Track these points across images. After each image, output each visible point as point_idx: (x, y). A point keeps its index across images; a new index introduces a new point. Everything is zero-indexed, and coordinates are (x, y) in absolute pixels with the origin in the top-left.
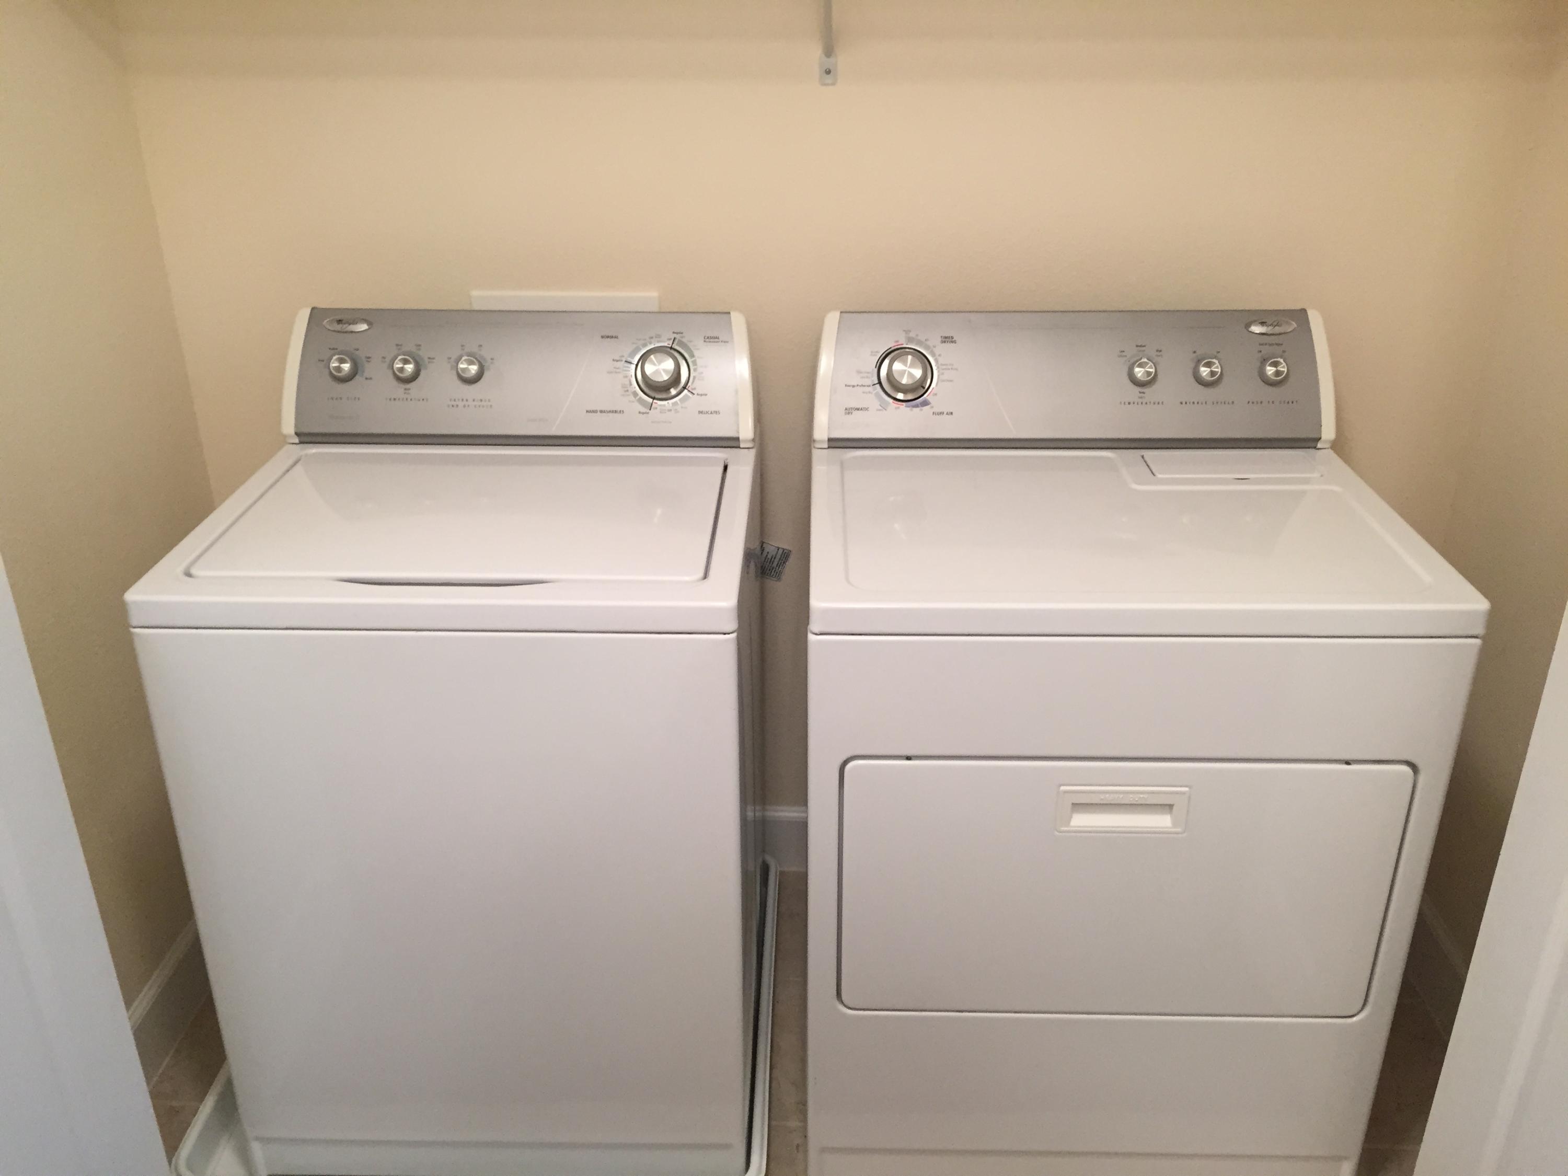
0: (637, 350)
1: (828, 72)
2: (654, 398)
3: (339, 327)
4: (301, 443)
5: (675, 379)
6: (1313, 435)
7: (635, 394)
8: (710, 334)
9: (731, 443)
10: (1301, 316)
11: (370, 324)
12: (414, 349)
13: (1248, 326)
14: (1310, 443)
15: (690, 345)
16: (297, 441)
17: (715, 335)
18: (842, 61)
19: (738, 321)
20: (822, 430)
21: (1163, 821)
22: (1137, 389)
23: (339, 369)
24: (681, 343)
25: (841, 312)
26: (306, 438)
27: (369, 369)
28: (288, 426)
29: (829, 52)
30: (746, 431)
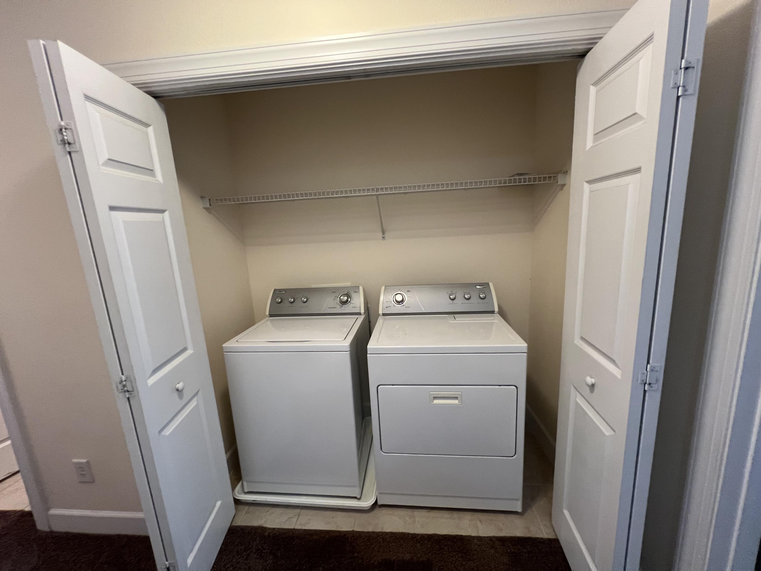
0: (340, 295)
1: (384, 238)
2: (343, 305)
3: (279, 293)
4: (270, 317)
5: (347, 300)
6: (493, 310)
7: (339, 304)
8: (355, 291)
9: (359, 314)
10: (488, 284)
11: (285, 291)
12: (293, 296)
13: (476, 286)
14: (493, 312)
15: (351, 293)
16: (269, 316)
17: (356, 291)
18: (386, 235)
19: (361, 289)
20: (381, 312)
21: (456, 402)
22: (452, 301)
23: (278, 301)
24: (349, 293)
25: (385, 286)
26: (271, 315)
27: (284, 301)
28: (267, 313)
29: (383, 233)
30: (362, 311)
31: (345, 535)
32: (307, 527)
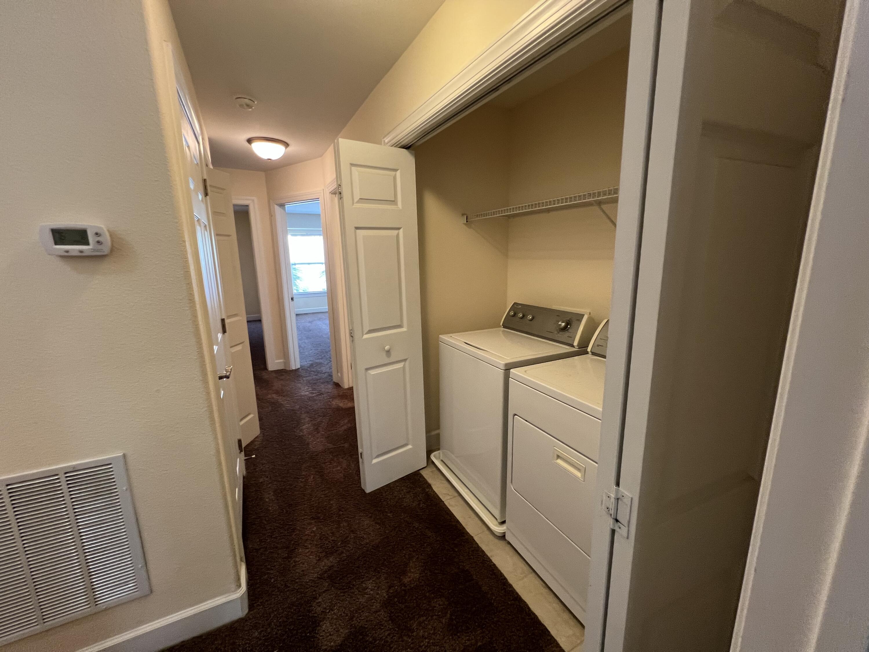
0: (562, 320)
2: (560, 331)
5: (566, 328)
7: (557, 329)
9: (572, 346)
11: (521, 306)
15: (572, 320)
17: (579, 319)
19: (585, 318)
20: (589, 349)
23: (511, 314)
26: (503, 326)
27: (517, 315)
28: (501, 324)
30: (576, 343)
31: (463, 533)
32: (449, 507)
